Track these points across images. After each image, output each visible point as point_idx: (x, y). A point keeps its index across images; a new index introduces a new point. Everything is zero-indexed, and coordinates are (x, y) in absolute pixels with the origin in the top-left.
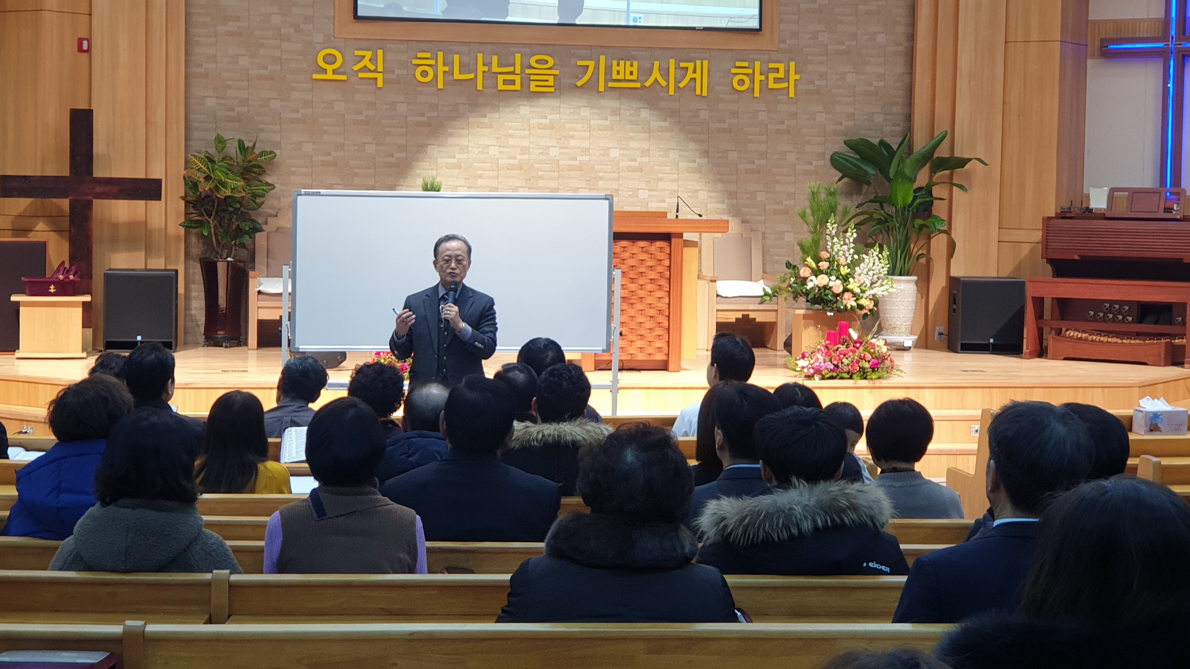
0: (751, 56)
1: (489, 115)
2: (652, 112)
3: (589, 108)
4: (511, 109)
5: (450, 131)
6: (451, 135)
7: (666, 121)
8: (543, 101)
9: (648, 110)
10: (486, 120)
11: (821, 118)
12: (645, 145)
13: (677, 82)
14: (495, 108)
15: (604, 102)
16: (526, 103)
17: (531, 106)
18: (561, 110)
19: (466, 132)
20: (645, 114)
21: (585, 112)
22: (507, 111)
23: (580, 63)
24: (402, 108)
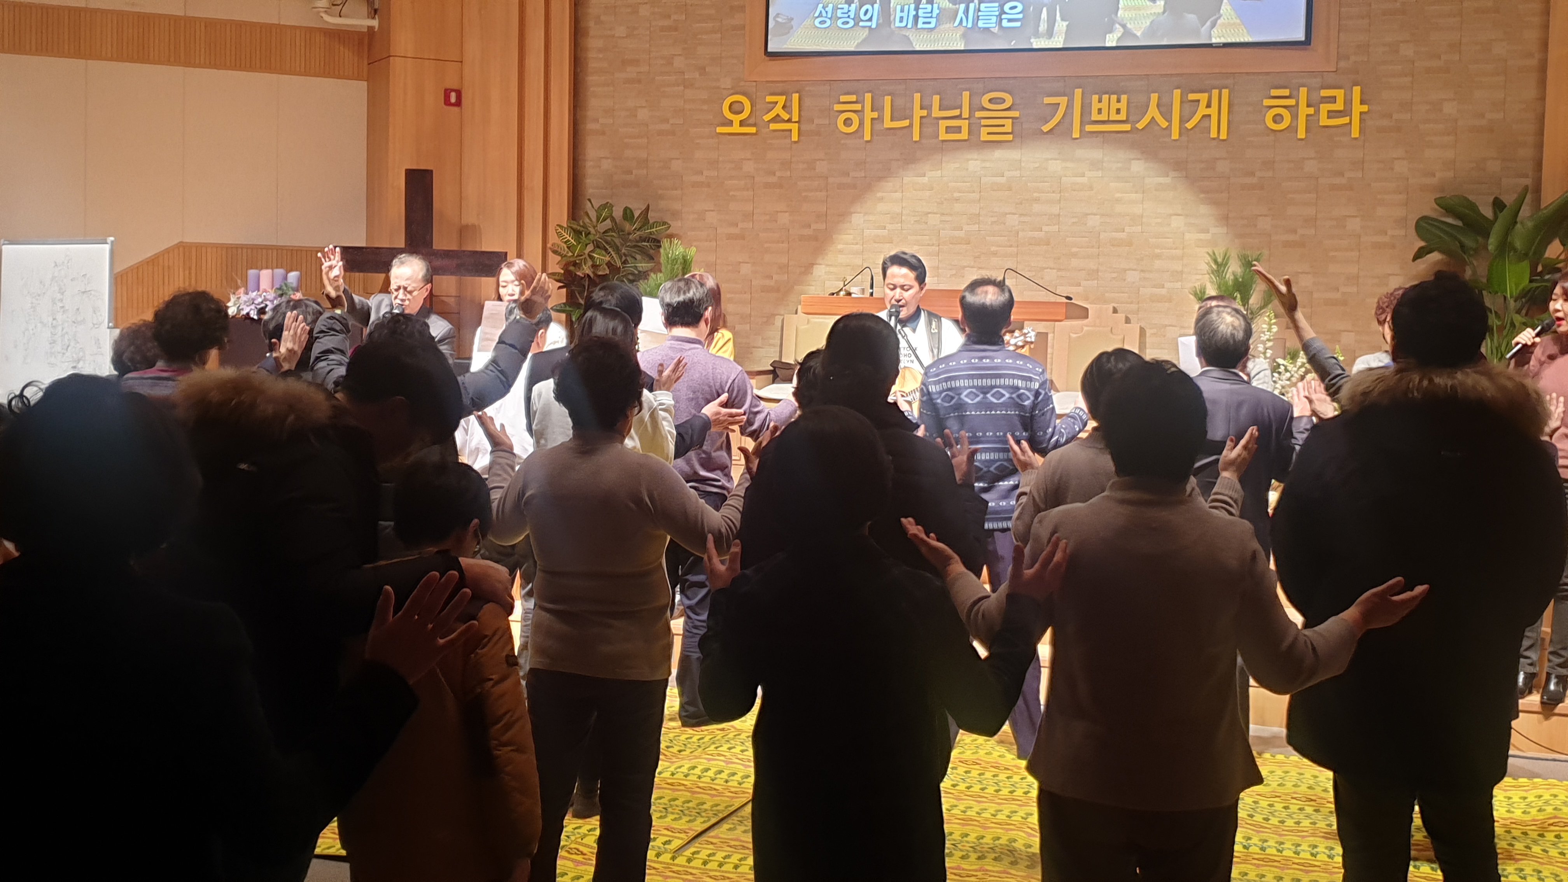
0: (1294, 80)
1: (929, 174)
2: (1148, 164)
3: (1060, 162)
4: (957, 165)
5: (879, 195)
6: (881, 199)
7: (1168, 176)
8: (998, 154)
9: (1143, 161)
10: (925, 180)
11: (1401, 167)
12: (1136, 210)
13: (1183, 121)
14: (938, 165)
15: (1080, 153)
16: (975, 156)
17: (983, 161)
18: (1023, 165)
19: (899, 195)
20: (1138, 167)
21: (1055, 167)
22: (952, 169)
23: (1048, 100)
24: (822, 167)
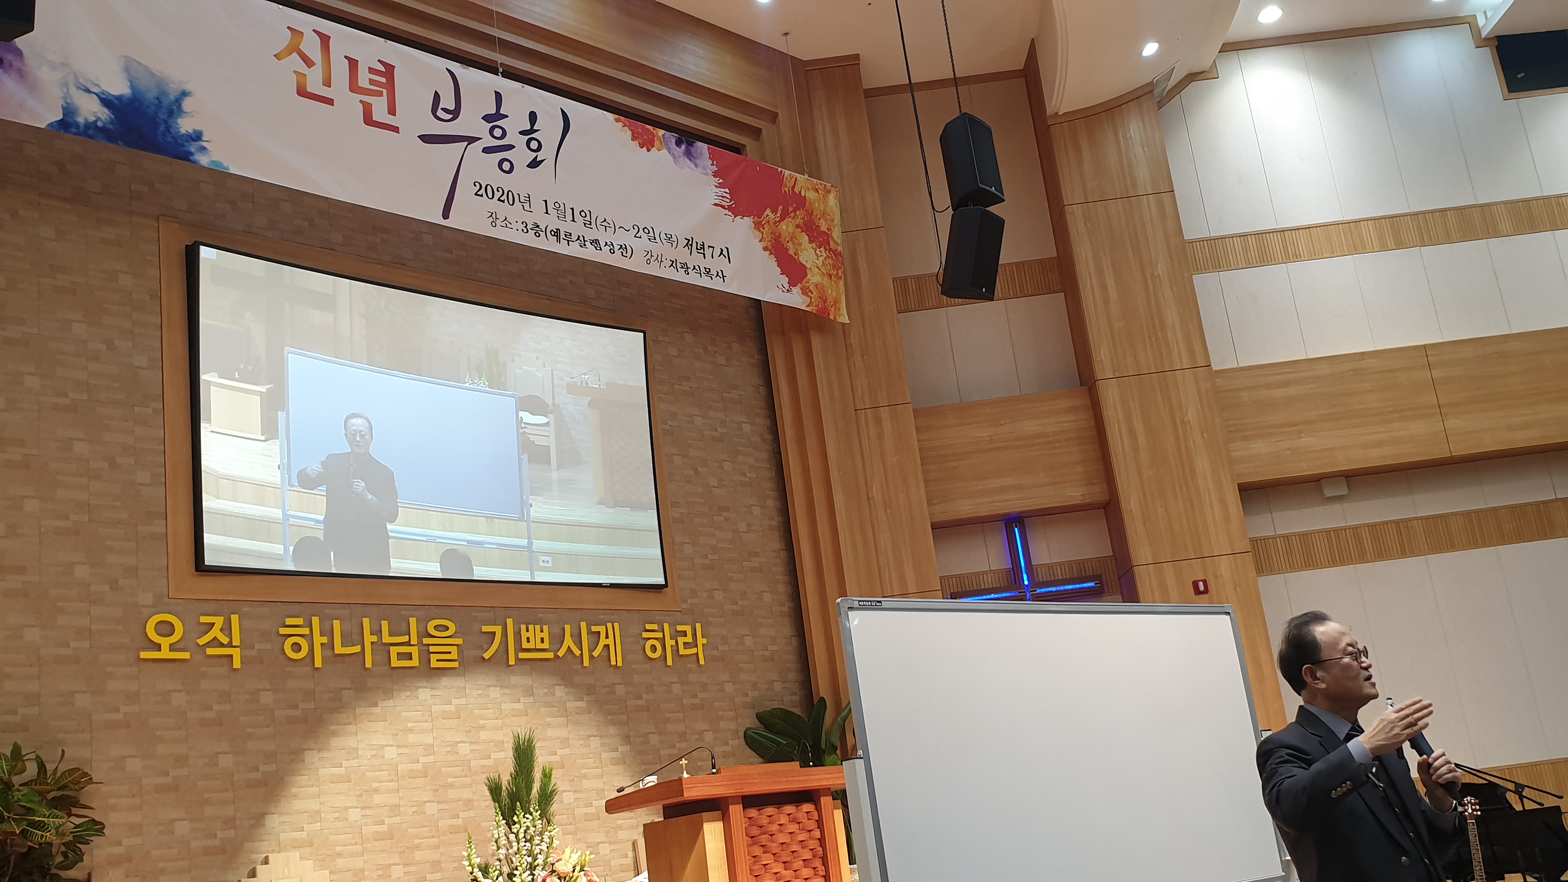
0: (657, 618)
1: (381, 704)
2: (567, 690)
3: (499, 688)
4: (408, 693)
5: (333, 727)
6: (334, 734)
7: (583, 700)
8: (445, 681)
9: (563, 687)
10: (377, 710)
11: (729, 688)
12: (563, 733)
13: (591, 651)
14: (388, 694)
15: (515, 679)
16: (425, 685)
17: (432, 688)
18: (467, 692)
19: (352, 728)
20: (560, 692)
21: (495, 693)
22: (404, 698)
23: (485, 629)
24: (267, 698)
